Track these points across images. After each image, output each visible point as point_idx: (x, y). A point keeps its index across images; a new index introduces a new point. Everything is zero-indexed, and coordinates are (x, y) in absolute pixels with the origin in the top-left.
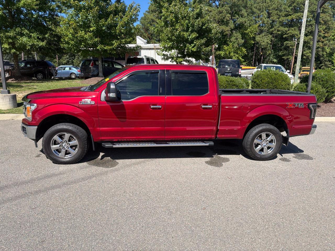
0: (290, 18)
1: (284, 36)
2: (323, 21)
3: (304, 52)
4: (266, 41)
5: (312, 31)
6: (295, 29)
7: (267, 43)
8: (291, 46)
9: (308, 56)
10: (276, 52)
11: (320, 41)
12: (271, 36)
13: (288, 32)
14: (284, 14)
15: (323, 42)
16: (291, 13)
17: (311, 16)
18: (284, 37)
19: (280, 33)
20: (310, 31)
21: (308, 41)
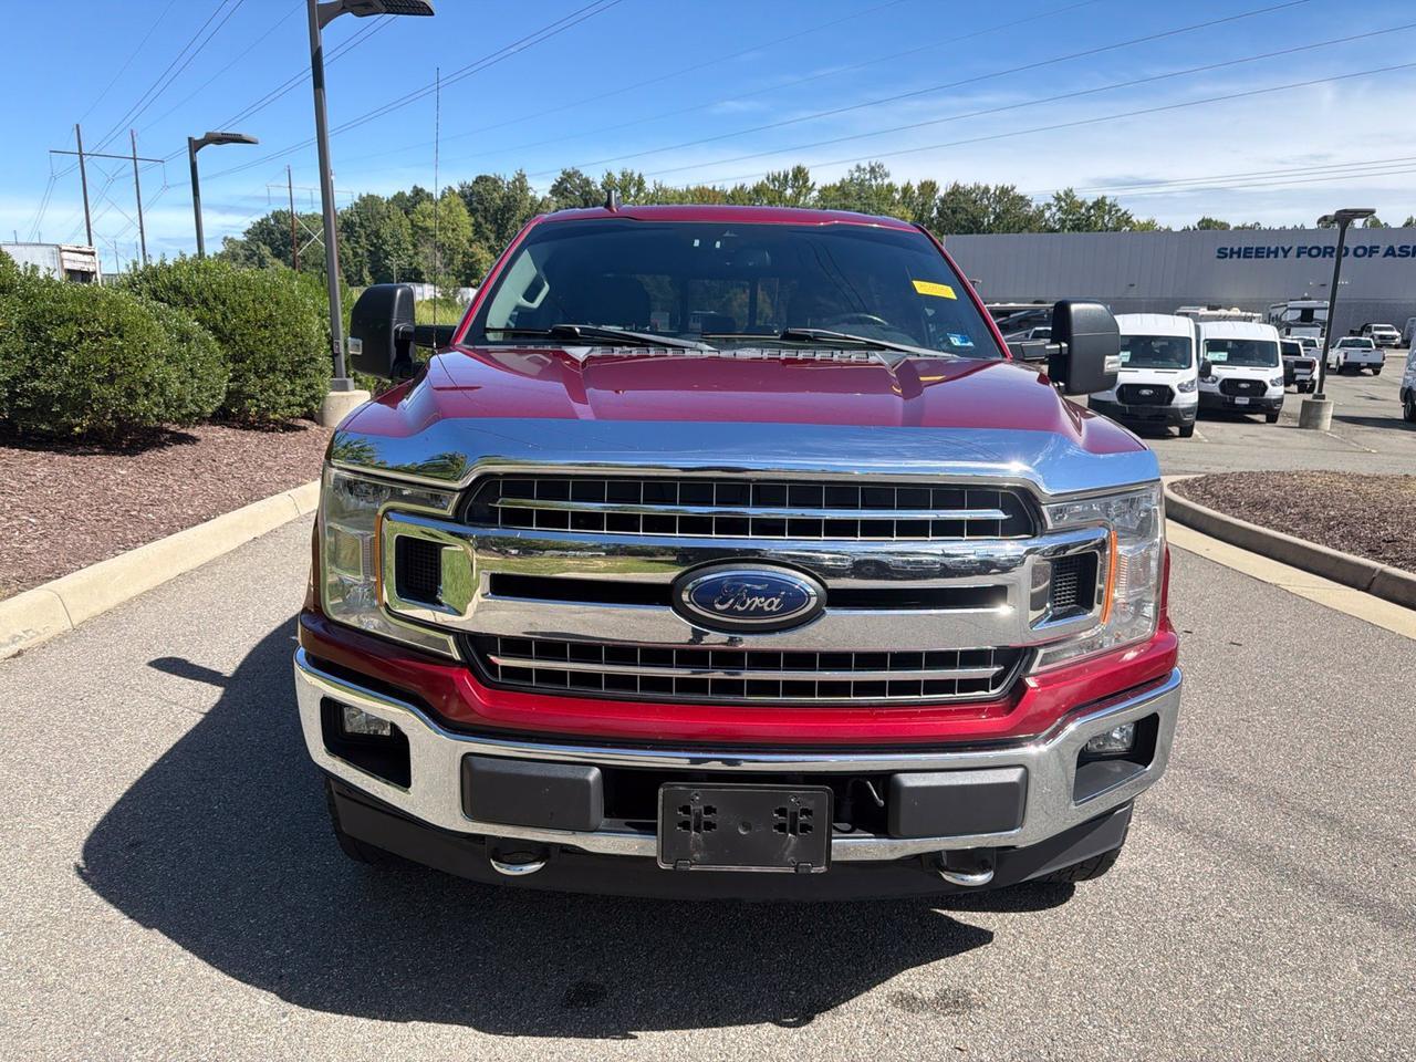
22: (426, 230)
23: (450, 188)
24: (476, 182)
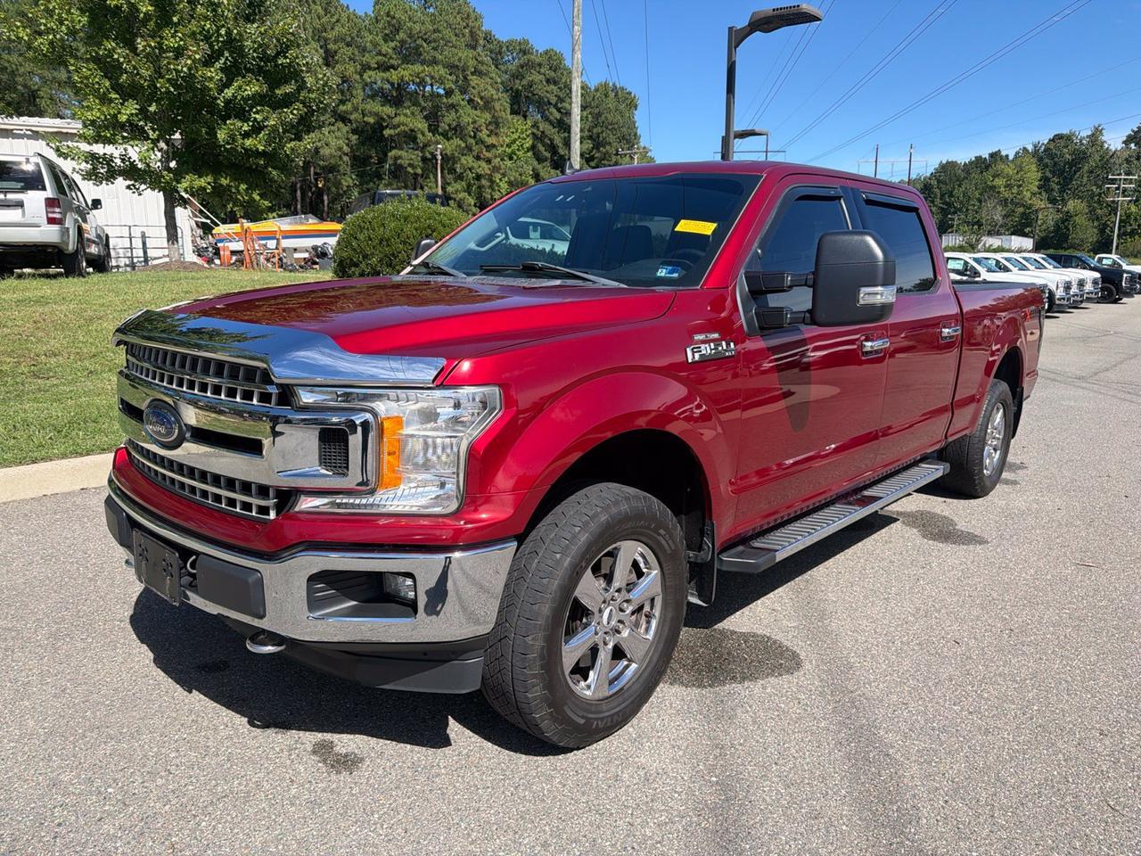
0: (394, 76)
1: (387, 132)
2: (482, 98)
3: (449, 189)
4: (333, 142)
5: (458, 125)
6: (413, 114)
7: (340, 149)
8: (410, 165)
9: (461, 199)
10: (367, 183)
11: (482, 156)
12: (345, 129)
13: (396, 121)
14: (374, 61)
15: (489, 161)
16: (393, 62)
17: (450, 78)
18: (386, 136)
19: (371, 120)
20: (454, 124)
21: (453, 154)
22: (993, 188)
23: (1025, 149)
24: (1052, 140)
